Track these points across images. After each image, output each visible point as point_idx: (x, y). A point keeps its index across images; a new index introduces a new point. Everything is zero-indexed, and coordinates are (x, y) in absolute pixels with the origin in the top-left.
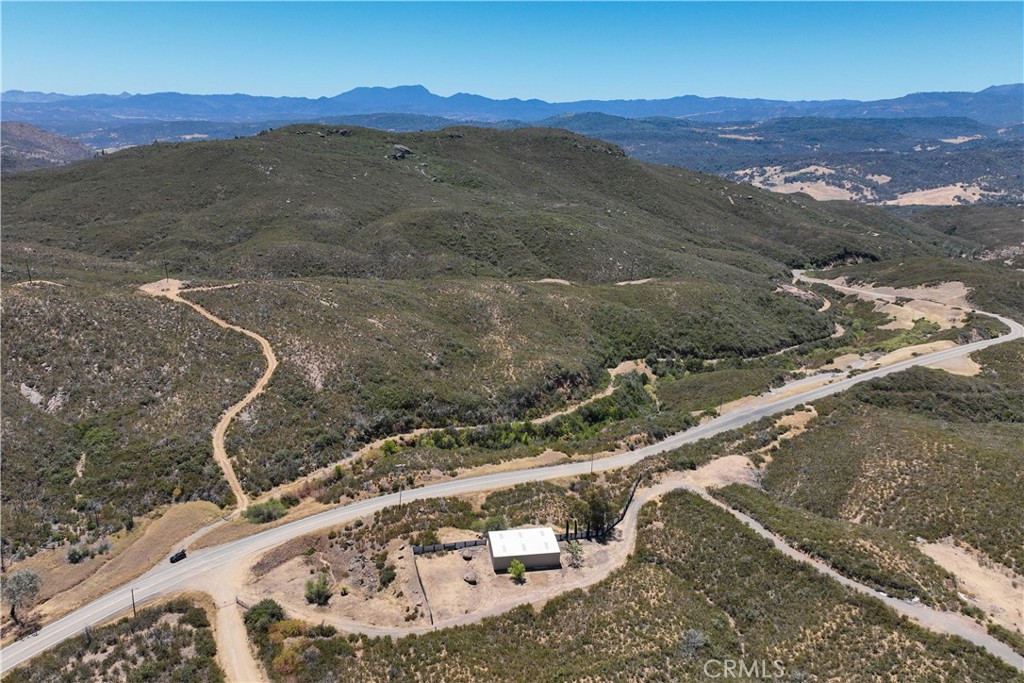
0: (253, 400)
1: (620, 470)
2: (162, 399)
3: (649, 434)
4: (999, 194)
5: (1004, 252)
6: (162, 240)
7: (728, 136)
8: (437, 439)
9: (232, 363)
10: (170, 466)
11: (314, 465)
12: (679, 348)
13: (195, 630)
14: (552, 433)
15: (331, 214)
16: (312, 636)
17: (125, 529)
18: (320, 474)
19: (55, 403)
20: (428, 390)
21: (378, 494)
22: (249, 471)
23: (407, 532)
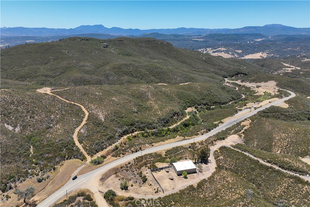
0: (84, 125)
1: (202, 141)
2: (53, 127)
3: (207, 130)
4: (271, 55)
5: (279, 72)
6: (35, 75)
7: (195, 39)
8: (143, 134)
9: (74, 114)
10: (62, 148)
11: (108, 145)
12: (203, 103)
13: (89, 202)
14: (176, 131)
15: (88, 65)
16: (127, 200)
17: (53, 170)
18: (110, 148)
19: (17, 129)
20: (137, 119)
21: (132, 153)
22: (88, 148)
23: (146, 164)
